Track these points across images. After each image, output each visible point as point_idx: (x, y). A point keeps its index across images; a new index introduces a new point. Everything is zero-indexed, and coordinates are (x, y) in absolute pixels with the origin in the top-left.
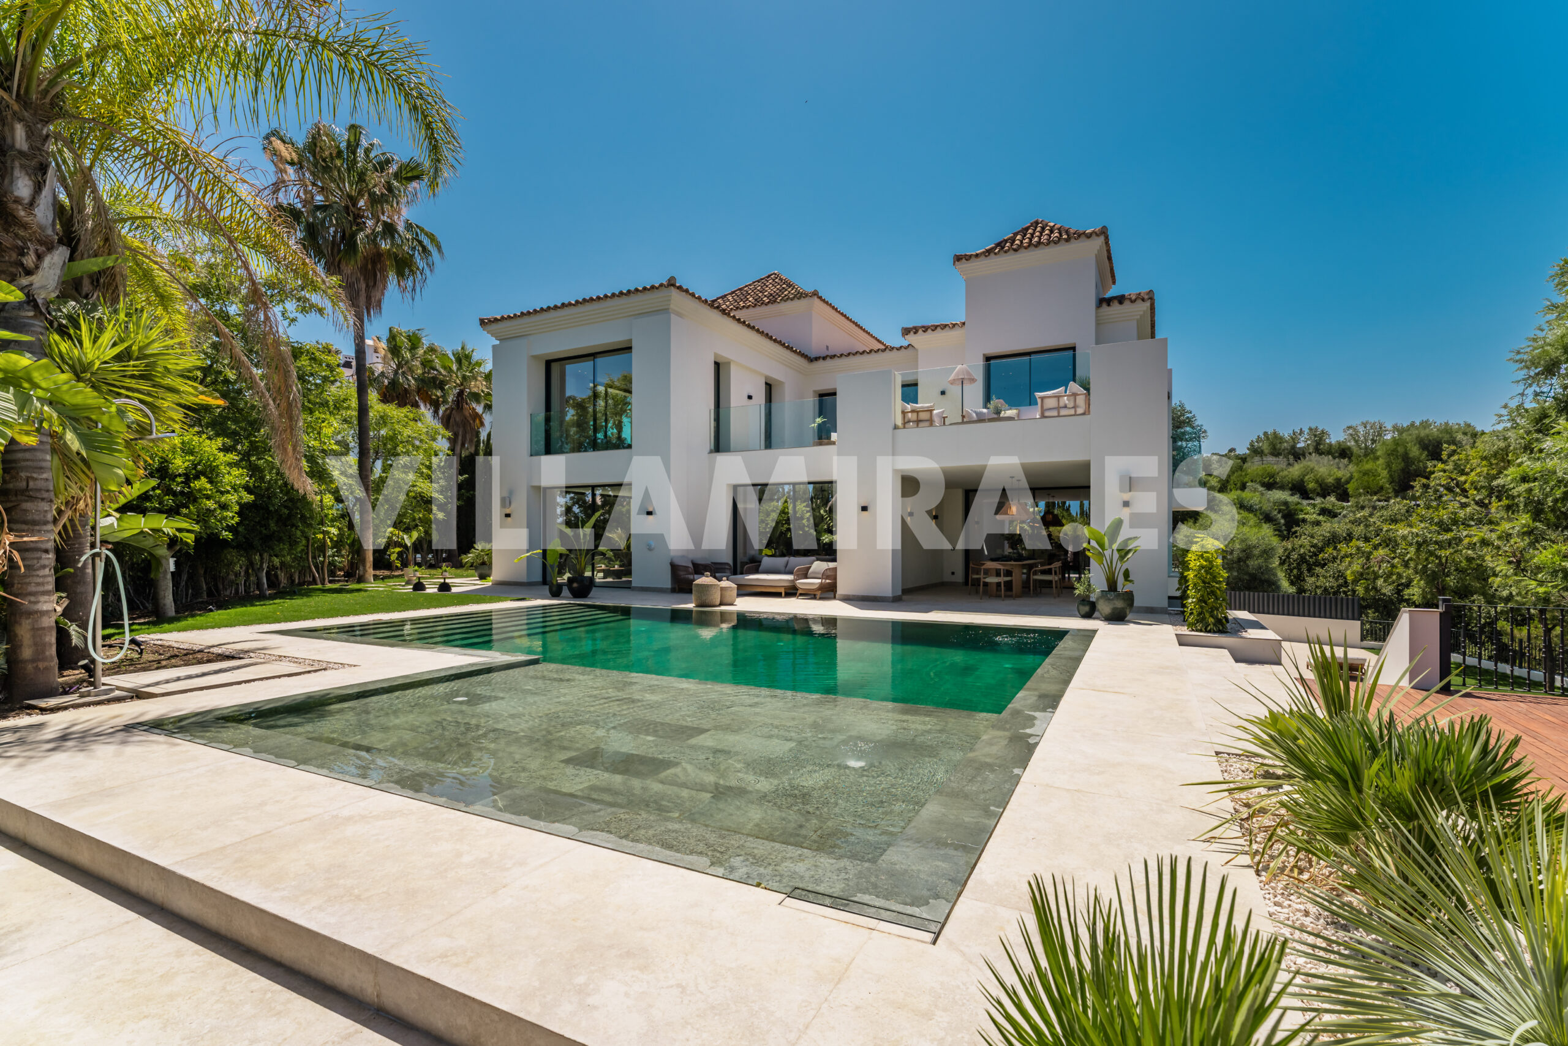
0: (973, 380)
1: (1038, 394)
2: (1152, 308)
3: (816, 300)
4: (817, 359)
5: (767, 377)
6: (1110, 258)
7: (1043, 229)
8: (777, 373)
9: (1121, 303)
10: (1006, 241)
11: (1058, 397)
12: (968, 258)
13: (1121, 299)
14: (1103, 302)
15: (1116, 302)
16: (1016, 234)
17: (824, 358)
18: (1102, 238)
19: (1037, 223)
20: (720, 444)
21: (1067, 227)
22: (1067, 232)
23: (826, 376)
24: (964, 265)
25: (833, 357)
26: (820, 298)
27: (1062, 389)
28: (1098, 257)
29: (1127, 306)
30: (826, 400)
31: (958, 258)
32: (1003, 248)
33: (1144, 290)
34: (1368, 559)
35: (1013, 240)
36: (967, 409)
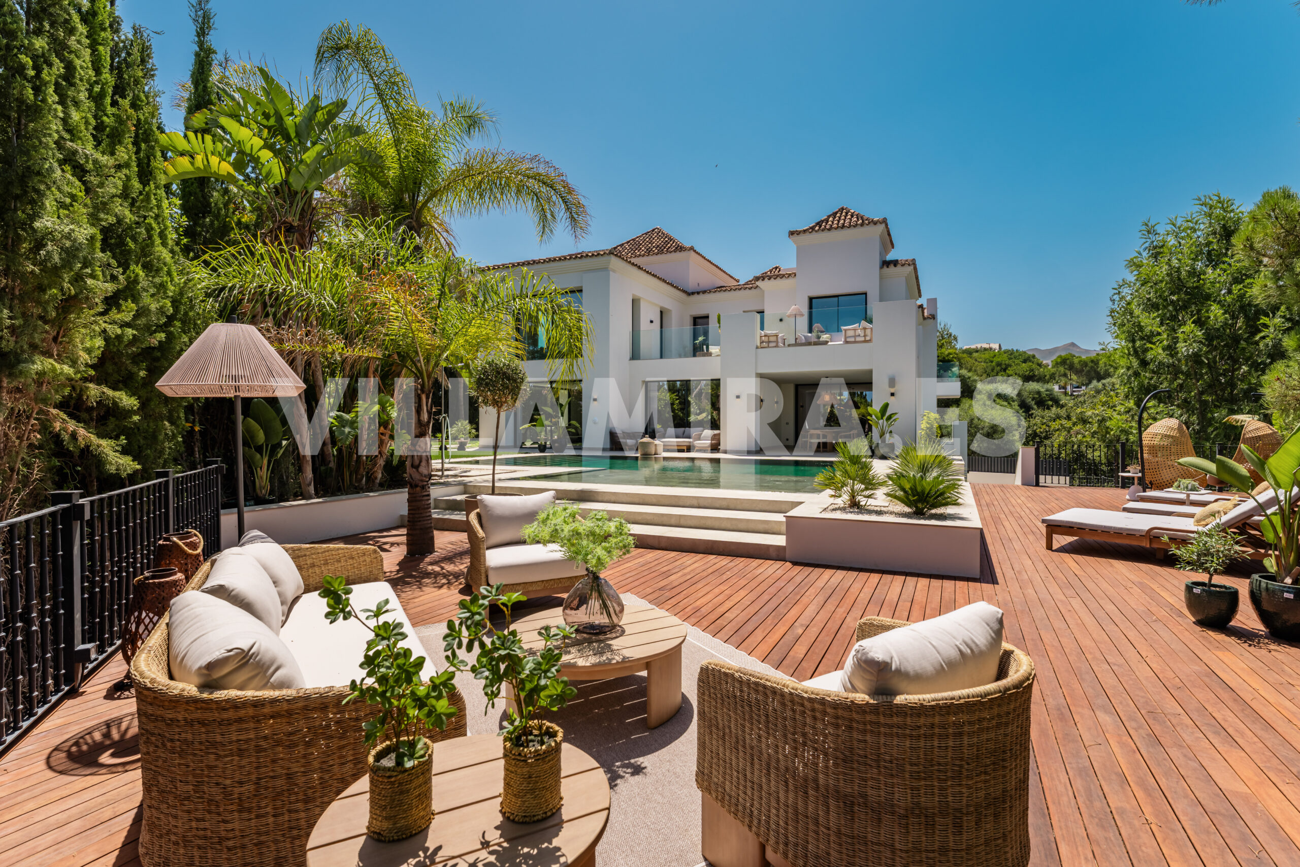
0: (802, 315)
1: (843, 328)
2: (915, 269)
3: (692, 252)
4: (693, 293)
5: (661, 308)
6: (889, 235)
7: (847, 213)
8: (668, 304)
9: (895, 266)
10: (822, 221)
11: (855, 330)
12: (798, 233)
13: (895, 263)
14: (886, 264)
15: (892, 266)
16: (829, 217)
17: (698, 293)
18: (883, 225)
19: (843, 209)
20: (635, 355)
21: (862, 214)
22: (862, 218)
23: (701, 306)
24: (795, 237)
25: (704, 292)
26: (695, 251)
27: (857, 325)
28: (881, 237)
29: (899, 269)
30: (700, 321)
31: (792, 233)
32: (820, 226)
33: (910, 258)
34: (1069, 432)
35: (827, 221)
36: (798, 334)
